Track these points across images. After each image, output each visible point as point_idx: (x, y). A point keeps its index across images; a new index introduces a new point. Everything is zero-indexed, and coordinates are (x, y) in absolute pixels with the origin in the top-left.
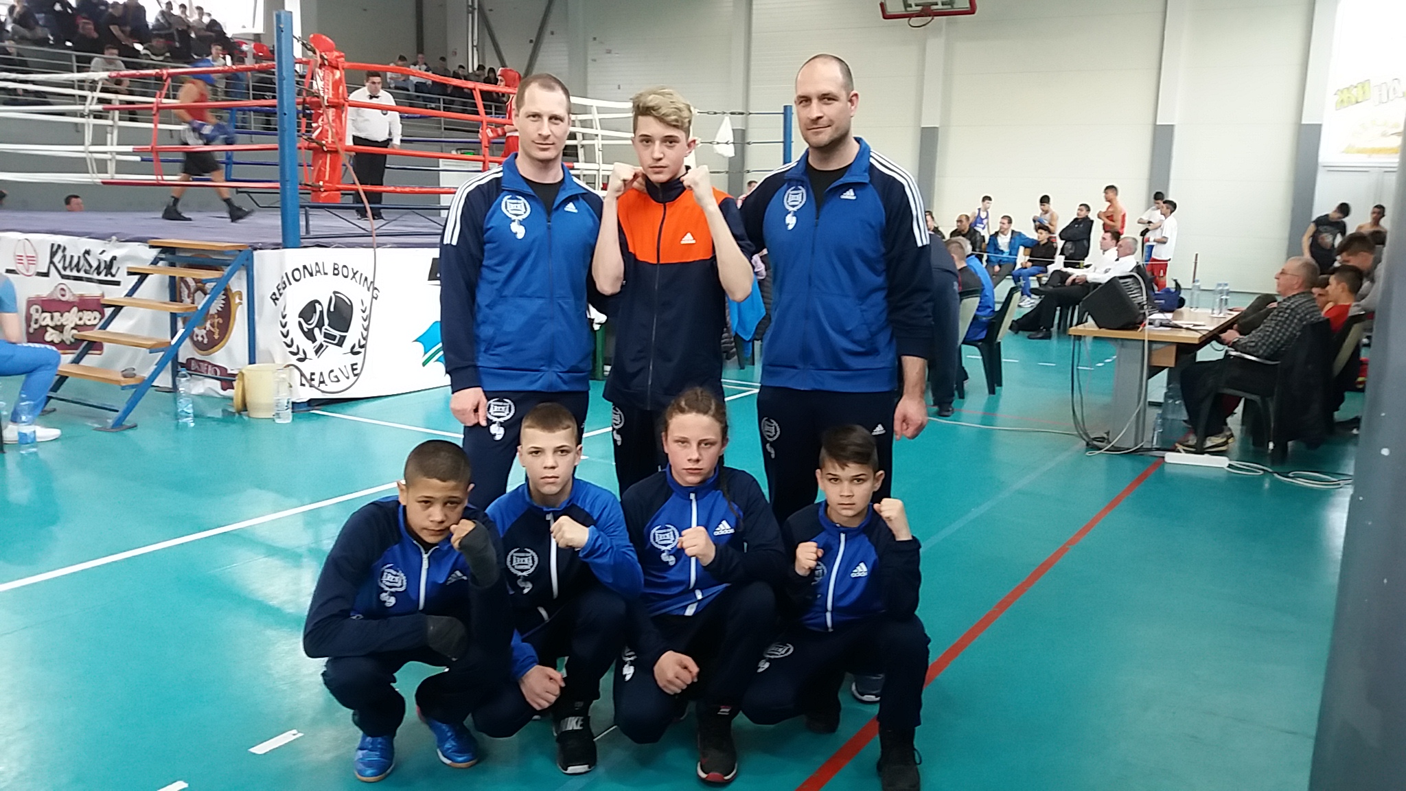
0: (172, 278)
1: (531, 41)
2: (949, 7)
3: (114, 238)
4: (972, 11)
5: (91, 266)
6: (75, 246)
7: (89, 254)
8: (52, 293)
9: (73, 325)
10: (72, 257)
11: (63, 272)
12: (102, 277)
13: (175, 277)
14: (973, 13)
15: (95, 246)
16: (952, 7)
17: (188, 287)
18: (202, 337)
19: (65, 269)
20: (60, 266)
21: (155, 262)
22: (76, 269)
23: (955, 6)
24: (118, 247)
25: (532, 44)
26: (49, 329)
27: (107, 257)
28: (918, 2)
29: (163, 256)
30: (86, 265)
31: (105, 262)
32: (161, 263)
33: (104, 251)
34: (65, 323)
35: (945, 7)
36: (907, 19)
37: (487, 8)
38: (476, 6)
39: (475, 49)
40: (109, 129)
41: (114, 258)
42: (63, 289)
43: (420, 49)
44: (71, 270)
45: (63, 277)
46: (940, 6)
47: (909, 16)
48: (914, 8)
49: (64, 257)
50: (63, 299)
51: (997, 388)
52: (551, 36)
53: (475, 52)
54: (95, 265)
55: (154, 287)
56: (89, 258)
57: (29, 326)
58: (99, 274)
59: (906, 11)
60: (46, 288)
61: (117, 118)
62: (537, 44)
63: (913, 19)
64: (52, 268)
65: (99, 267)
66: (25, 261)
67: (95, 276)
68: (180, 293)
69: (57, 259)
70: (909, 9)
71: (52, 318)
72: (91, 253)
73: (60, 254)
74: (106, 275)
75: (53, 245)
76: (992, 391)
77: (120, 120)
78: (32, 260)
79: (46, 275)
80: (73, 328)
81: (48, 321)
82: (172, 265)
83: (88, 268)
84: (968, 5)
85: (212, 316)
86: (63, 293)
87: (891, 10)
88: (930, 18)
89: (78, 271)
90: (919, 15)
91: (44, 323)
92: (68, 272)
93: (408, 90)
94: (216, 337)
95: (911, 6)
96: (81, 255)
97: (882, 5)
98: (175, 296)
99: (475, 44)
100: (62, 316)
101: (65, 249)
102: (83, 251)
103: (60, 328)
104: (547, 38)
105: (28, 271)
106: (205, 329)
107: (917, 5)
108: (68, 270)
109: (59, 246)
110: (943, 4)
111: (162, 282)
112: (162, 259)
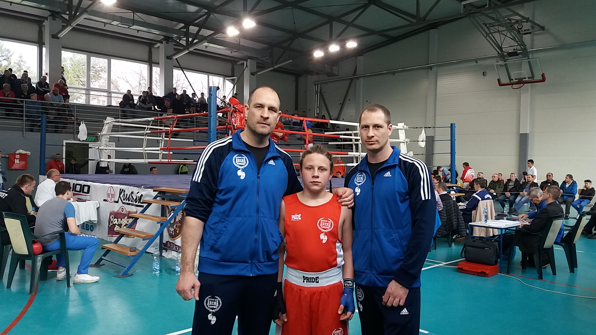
0: (163, 206)
1: (340, 104)
2: (532, 79)
3: (143, 187)
4: (544, 80)
5: (133, 199)
6: (128, 190)
7: (133, 194)
8: (118, 211)
9: (125, 224)
10: (127, 194)
11: (123, 201)
12: (137, 204)
13: (164, 205)
14: (545, 81)
15: (135, 190)
16: (533, 79)
17: (169, 209)
18: (172, 231)
19: (124, 200)
20: (122, 198)
21: (155, 198)
22: (128, 199)
23: (535, 79)
24: (144, 191)
25: (341, 105)
26: (116, 226)
27: (139, 195)
28: (516, 78)
29: (159, 195)
30: (132, 198)
31: (139, 197)
32: (158, 198)
33: (138, 192)
34: (122, 223)
35: (530, 79)
36: (511, 86)
37: (323, 92)
38: (319, 91)
39: (318, 108)
40: (161, 141)
41: (142, 195)
42: (122, 208)
43: (296, 109)
44: (126, 200)
45: (123, 203)
46: (527, 79)
47: (512, 84)
48: (515, 81)
49: (124, 194)
50: (123, 213)
51: (575, 269)
52: (349, 101)
53: (318, 109)
54: (135, 198)
55: (154, 210)
56: (133, 195)
57: (109, 224)
58: (136, 202)
59: (510, 81)
60: (116, 208)
61: (164, 137)
62: (342, 105)
63: (514, 85)
64: (120, 200)
65: (136, 198)
66: (110, 196)
67: (135, 203)
68: (166, 211)
69: (121, 196)
70: (512, 81)
71: (118, 221)
72: (134, 193)
73: (123, 194)
74: (139, 203)
75: (121, 189)
76: (572, 271)
77: (165, 137)
78: (113, 196)
79: (117, 202)
80: (124, 226)
81: (116, 222)
82: (163, 199)
83: (132, 200)
84: (541, 78)
85: (177, 222)
86: (122, 210)
87: (503, 82)
88: (522, 85)
89: (129, 201)
90: (517, 83)
91: (114, 223)
92: (125, 201)
93: (290, 125)
94: (178, 232)
95: (513, 80)
96: (130, 194)
97: (499, 80)
98: (163, 214)
99: (318, 106)
100: (121, 220)
101: (125, 191)
102: (131, 192)
103: (120, 225)
104: (347, 101)
105: (111, 200)
106: (174, 228)
107: (515, 79)
108: (125, 200)
109: (123, 190)
110: (528, 78)
111: (159, 206)
112: (158, 196)
